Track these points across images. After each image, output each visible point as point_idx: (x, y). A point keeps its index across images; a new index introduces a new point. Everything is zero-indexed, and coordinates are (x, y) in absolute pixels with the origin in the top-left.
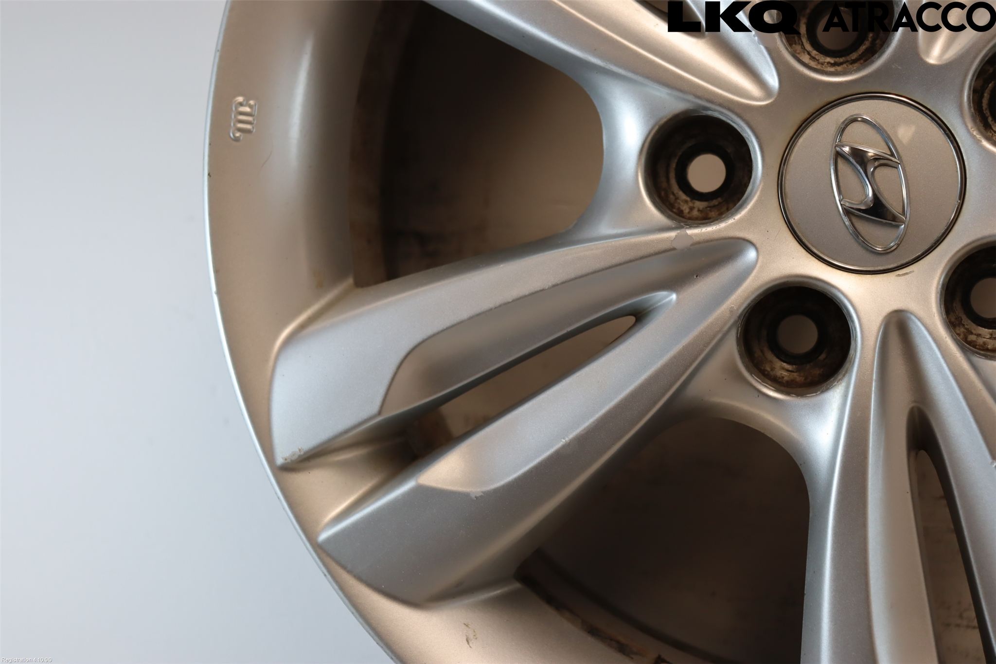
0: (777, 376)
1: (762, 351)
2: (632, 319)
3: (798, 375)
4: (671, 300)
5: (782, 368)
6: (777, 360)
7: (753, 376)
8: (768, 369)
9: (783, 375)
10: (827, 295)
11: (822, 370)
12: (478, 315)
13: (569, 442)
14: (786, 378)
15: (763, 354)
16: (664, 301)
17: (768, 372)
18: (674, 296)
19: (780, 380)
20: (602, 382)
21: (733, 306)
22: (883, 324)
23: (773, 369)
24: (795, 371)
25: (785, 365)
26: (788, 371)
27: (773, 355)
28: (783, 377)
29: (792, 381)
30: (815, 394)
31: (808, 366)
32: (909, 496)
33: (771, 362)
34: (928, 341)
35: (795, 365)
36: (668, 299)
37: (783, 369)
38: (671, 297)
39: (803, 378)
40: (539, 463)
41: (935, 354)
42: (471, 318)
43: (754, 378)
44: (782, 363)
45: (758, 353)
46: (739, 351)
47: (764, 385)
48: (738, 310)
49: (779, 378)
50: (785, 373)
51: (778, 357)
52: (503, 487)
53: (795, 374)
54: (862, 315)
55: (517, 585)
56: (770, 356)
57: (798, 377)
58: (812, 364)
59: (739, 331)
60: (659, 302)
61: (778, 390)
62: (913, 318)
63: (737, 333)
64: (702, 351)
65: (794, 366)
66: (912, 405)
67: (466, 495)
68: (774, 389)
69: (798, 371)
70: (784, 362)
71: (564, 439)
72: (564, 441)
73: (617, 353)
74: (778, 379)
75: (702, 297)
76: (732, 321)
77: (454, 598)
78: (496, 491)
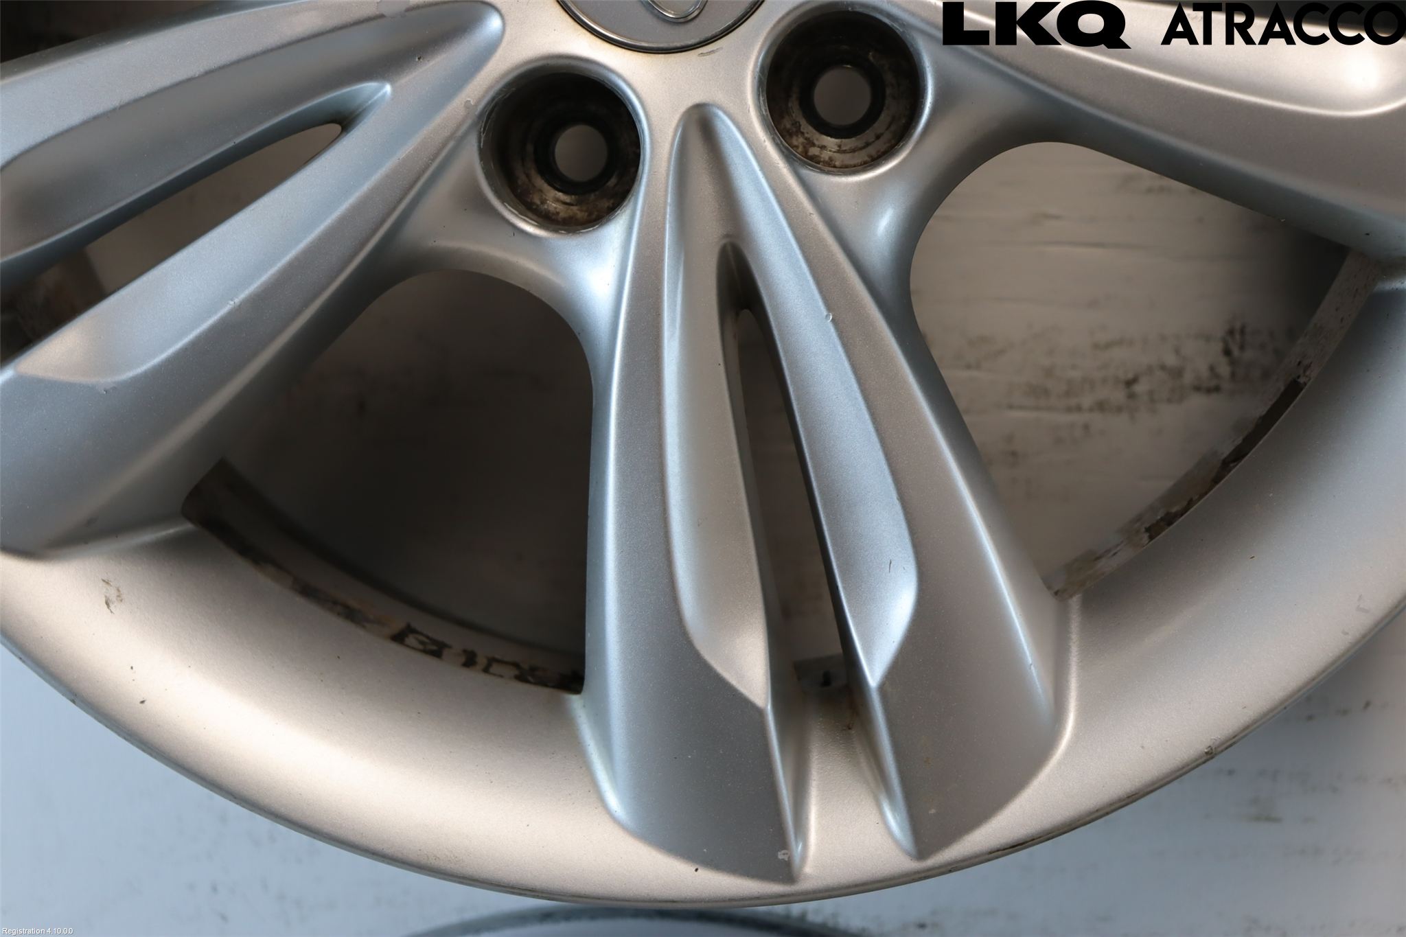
0: (549, 211)
1: (528, 176)
2: (338, 128)
3: (578, 210)
4: (385, 93)
5: (554, 200)
6: (549, 188)
7: (505, 206)
8: (538, 202)
9: (558, 210)
10: (606, 86)
11: (612, 201)
12: (96, 118)
13: (238, 304)
14: (562, 215)
15: (530, 181)
16: (375, 98)
17: (538, 206)
18: (388, 88)
19: (553, 217)
20: (287, 216)
21: (469, 99)
22: (681, 124)
23: (543, 202)
24: (575, 204)
25: (560, 195)
26: (565, 203)
27: (543, 181)
28: (558, 213)
29: (571, 218)
30: (591, 229)
31: (592, 197)
32: (721, 369)
33: (541, 191)
34: (741, 146)
35: (573, 194)
36: (380, 94)
37: (557, 200)
38: (384, 91)
39: (586, 214)
40: (196, 337)
41: (751, 165)
42: (85, 123)
43: (507, 207)
44: (556, 192)
45: (522, 179)
46: (483, 169)
47: (521, 218)
48: (476, 105)
49: (553, 214)
50: (559, 207)
51: (550, 184)
52: (145, 375)
53: (575, 208)
54: (652, 113)
55: (188, 526)
56: (540, 182)
57: (578, 212)
58: (597, 193)
59: (482, 140)
60: (370, 100)
61: (541, 226)
62: (721, 113)
63: (480, 142)
64: (427, 167)
65: (573, 197)
66: (724, 241)
67: (91, 389)
68: (536, 224)
69: (578, 203)
70: (559, 190)
71: (232, 300)
72: (232, 303)
73: (308, 174)
74: (550, 215)
75: (427, 89)
76: (469, 122)
77: (86, 543)
78: (136, 380)
